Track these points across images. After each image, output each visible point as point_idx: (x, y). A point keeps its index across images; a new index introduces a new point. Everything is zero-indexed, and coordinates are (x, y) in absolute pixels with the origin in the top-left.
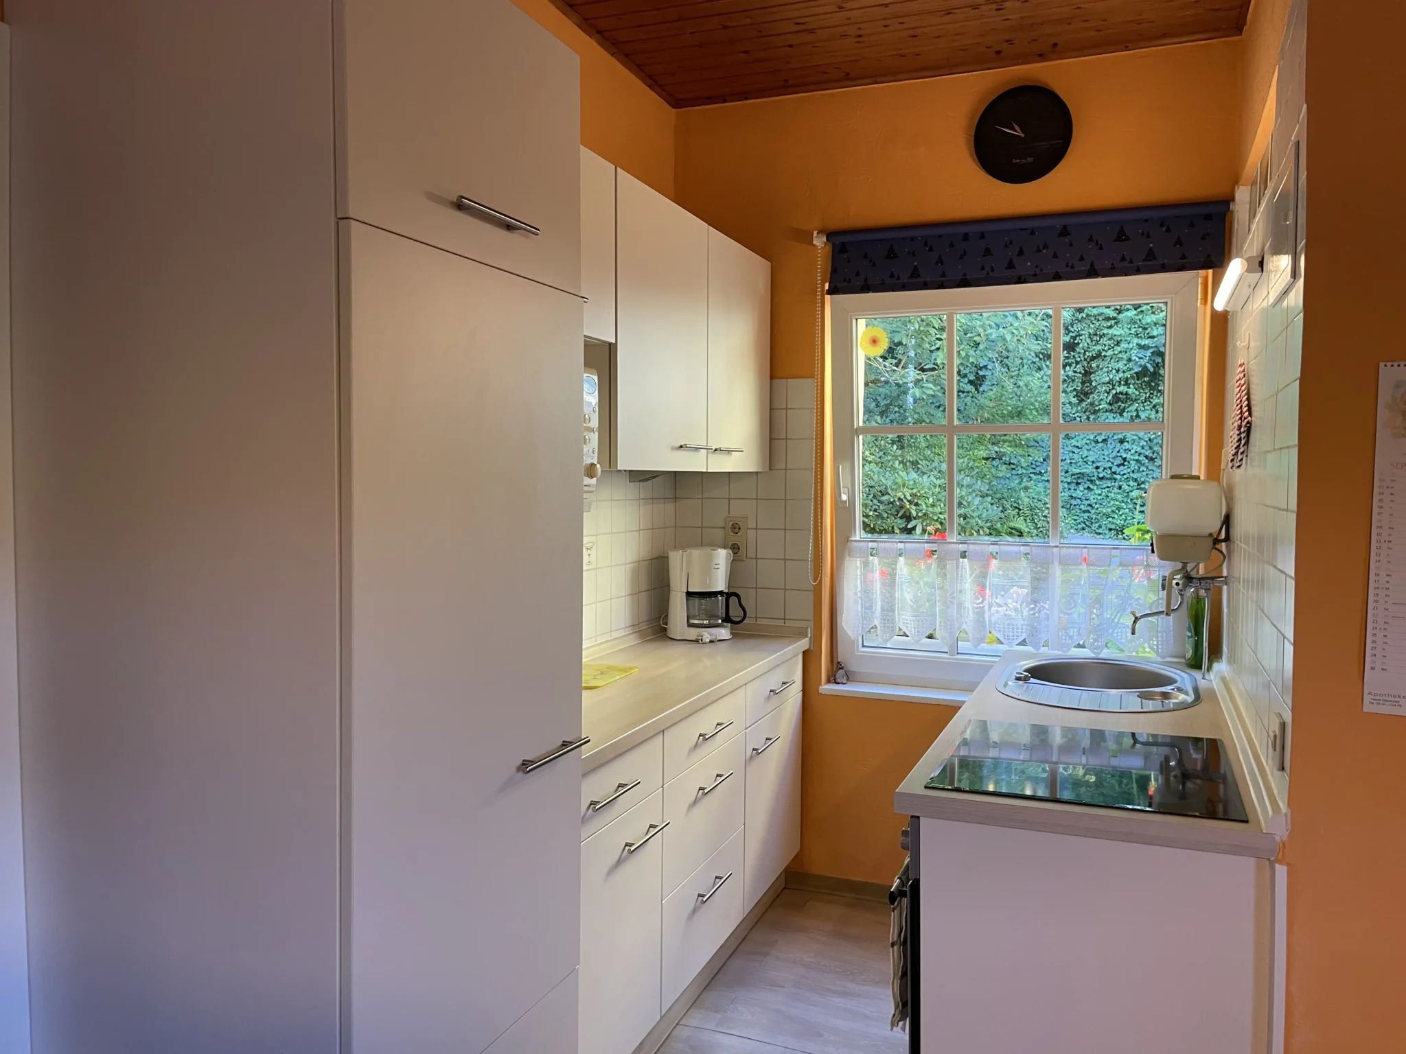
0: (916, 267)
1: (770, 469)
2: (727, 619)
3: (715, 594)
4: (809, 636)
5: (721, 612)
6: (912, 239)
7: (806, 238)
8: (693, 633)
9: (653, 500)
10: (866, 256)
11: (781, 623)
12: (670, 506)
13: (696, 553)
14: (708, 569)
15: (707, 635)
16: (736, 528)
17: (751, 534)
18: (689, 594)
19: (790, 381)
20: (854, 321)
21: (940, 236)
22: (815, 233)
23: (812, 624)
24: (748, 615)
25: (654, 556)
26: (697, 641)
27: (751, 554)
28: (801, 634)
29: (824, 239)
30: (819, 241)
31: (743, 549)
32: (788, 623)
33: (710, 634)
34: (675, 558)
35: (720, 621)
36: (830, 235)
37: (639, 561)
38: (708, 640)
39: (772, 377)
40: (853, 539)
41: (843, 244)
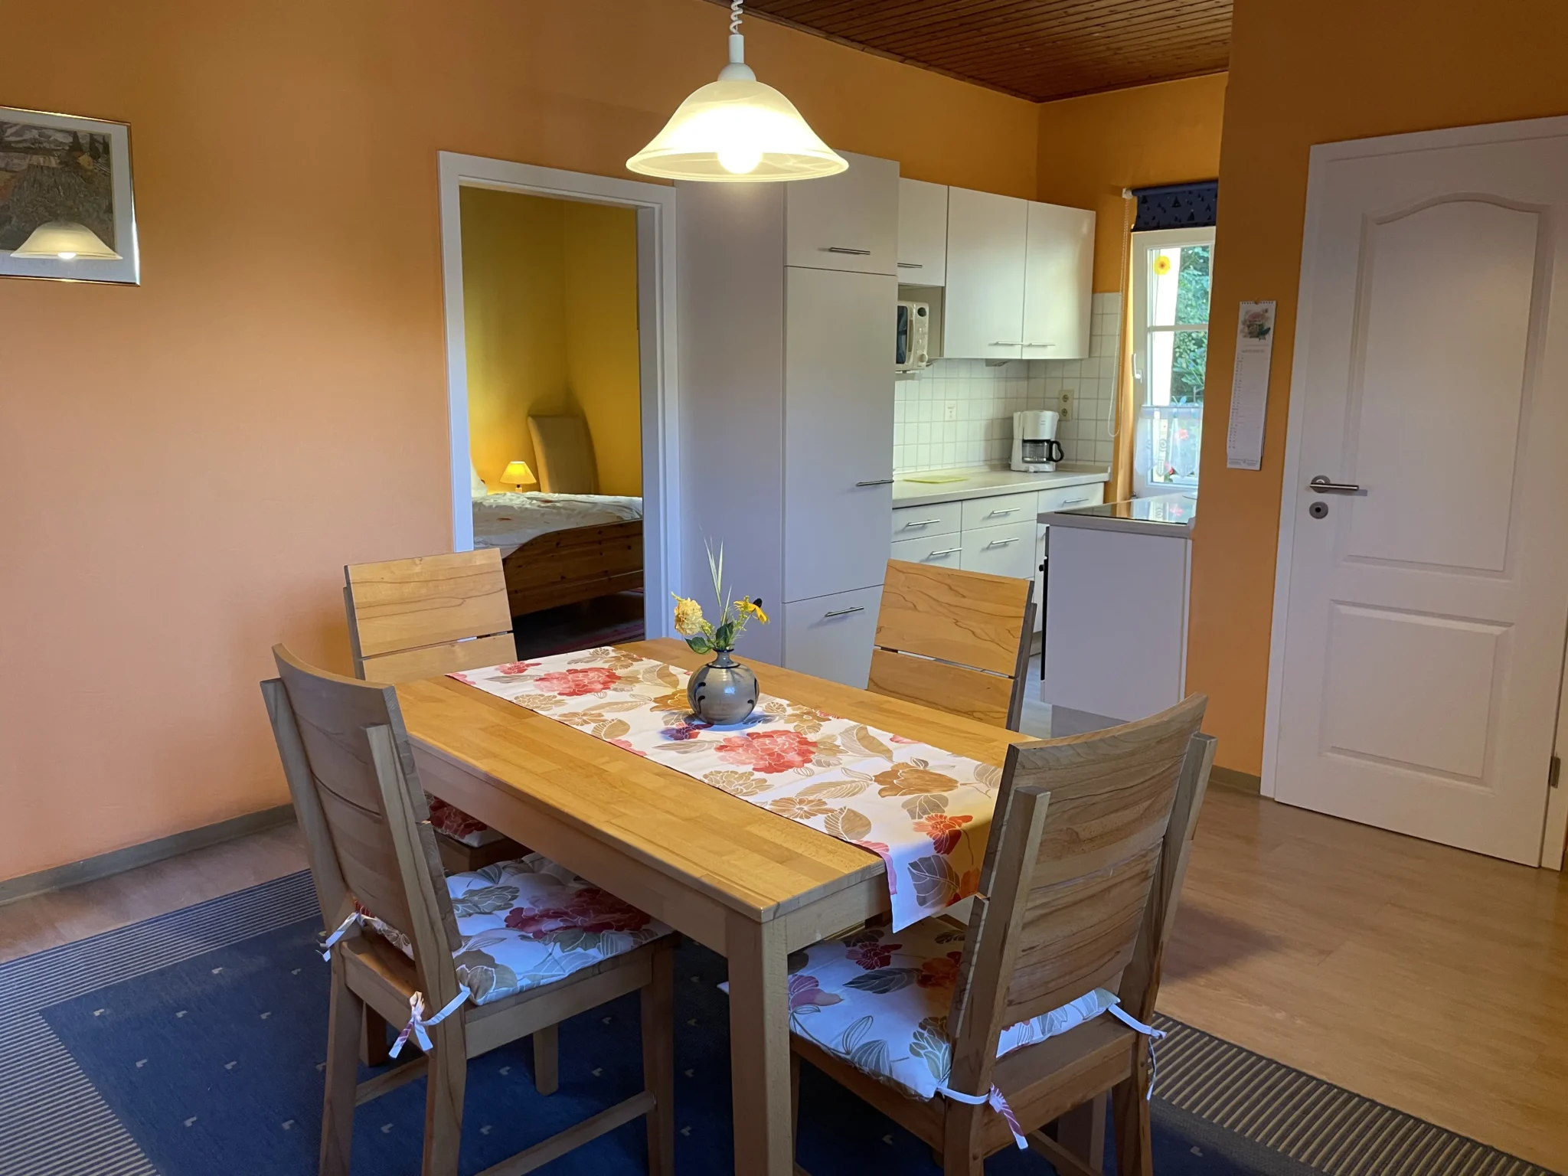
0: (1192, 214)
1: (1090, 356)
2: (1050, 459)
3: (1042, 441)
4: (1109, 471)
5: (1046, 453)
6: (1190, 192)
7: (1118, 192)
8: (1024, 467)
9: (1007, 379)
10: (1159, 205)
11: (1092, 463)
12: (1024, 383)
13: (1030, 414)
14: (1037, 423)
15: (1032, 468)
16: (1065, 398)
17: (1076, 402)
18: (1025, 441)
19: (1107, 294)
20: (1148, 252)
21: (1209, 190)
22: (1124, 190)
23: (1112, 464)
24: (1064, 458)
25: (1007, 416)
26: (1026, 472)
27: (1075, 416)
28: (1104, 470)
29: (1130, 194)
30: (1127, 195)
31: (1069, 413)
32: (1097, 464)
33: (1035, 467)
34: (1016, 416)
35: (1045, 460)
36: (1135, 191)
37: (992, 420)
38: (1032, 471)
39: (1094, 291)
40: (1144, 405)
41: (1144, 197)
